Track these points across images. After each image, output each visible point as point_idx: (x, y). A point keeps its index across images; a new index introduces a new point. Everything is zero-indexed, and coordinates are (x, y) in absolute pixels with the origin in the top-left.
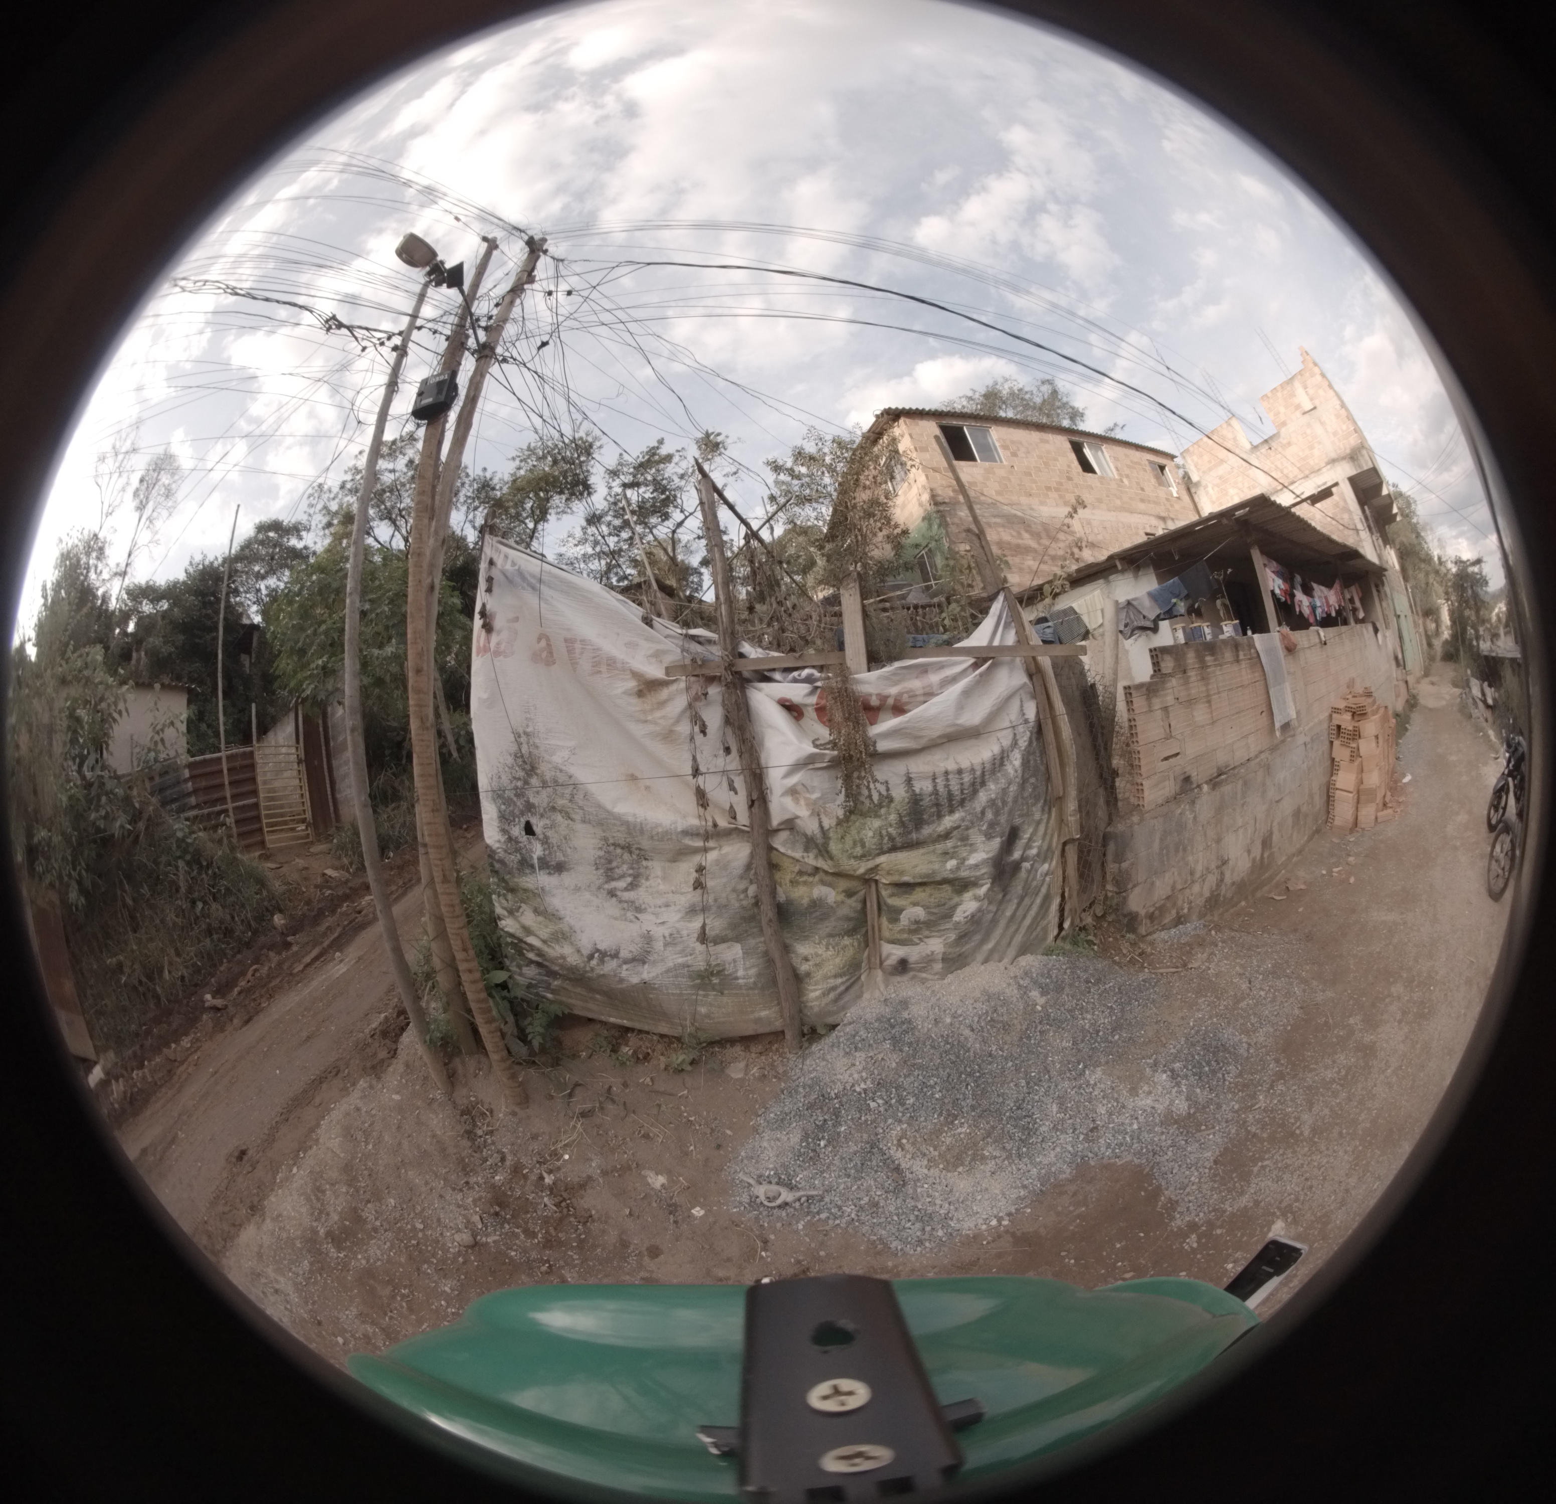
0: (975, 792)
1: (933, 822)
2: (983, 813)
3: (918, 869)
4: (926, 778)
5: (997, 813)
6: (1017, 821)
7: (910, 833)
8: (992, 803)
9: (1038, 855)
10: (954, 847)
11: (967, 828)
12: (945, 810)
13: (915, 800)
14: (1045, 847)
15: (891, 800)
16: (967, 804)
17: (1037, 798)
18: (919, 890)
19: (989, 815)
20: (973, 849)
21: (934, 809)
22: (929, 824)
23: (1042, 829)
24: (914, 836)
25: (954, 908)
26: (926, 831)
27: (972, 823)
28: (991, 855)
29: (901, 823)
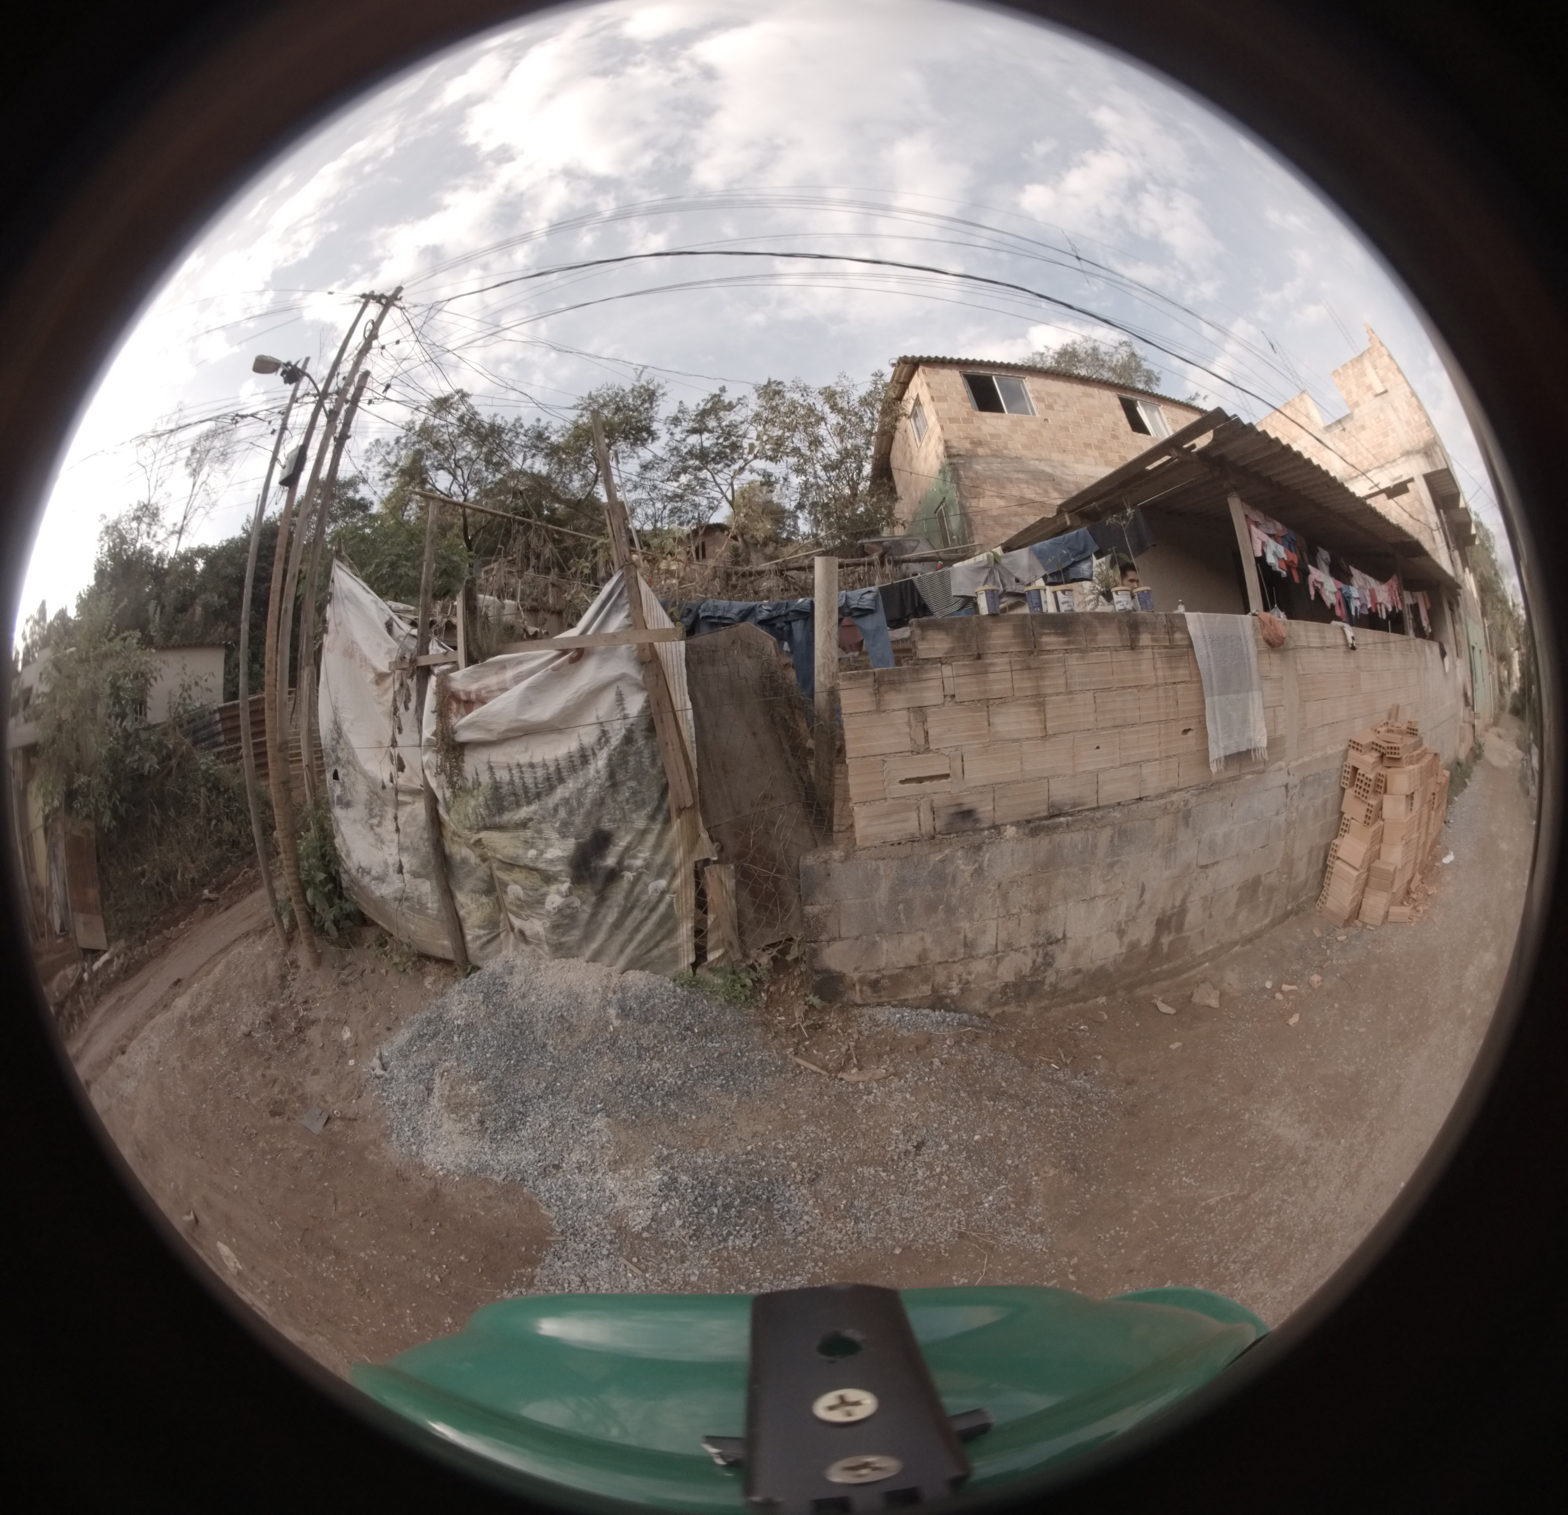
0: (552, 789)
1: (513, 810)
2: (556, 809)
3: (505, 851)
4: (504, 768)
5: (571, 813)
6: (606, 825)
7: (494, 816)
8: (566, 801)
9: (647, 866)
10: (533, 838)
11: (540, 823)
12: (523, 801)
13: (496, 787)
14: (659, 859)
15: (480, 784)
16: (543, 797)
17: (640, 805)
18: (517, 870)
19: (562, 813)
20: (549, 845)
21: (512, 798)
22: (509, 810)
23: (651, 839)
24: (497, 819)
25: (545, 895)
26: (506, 817)
27: (544, 817)
28: (565, 854)
29: (487, 807)
